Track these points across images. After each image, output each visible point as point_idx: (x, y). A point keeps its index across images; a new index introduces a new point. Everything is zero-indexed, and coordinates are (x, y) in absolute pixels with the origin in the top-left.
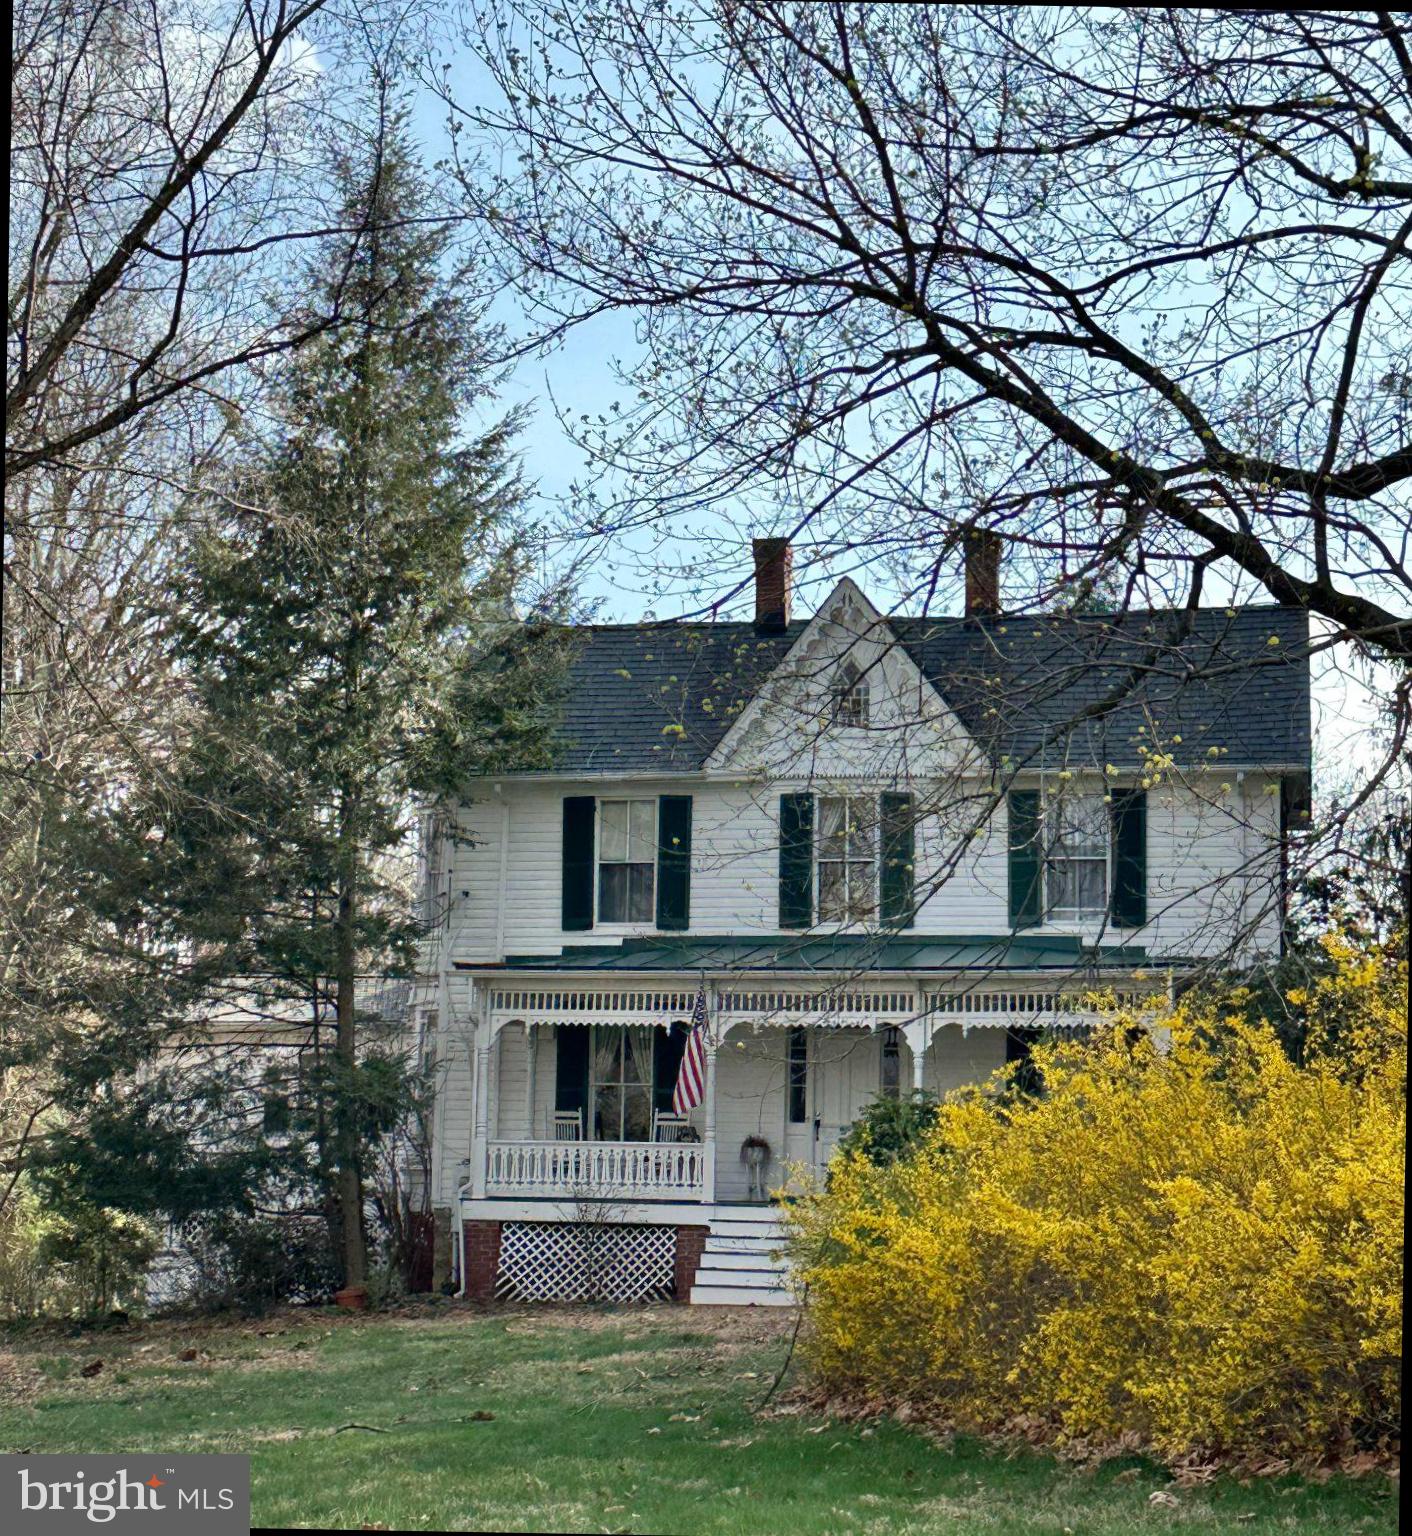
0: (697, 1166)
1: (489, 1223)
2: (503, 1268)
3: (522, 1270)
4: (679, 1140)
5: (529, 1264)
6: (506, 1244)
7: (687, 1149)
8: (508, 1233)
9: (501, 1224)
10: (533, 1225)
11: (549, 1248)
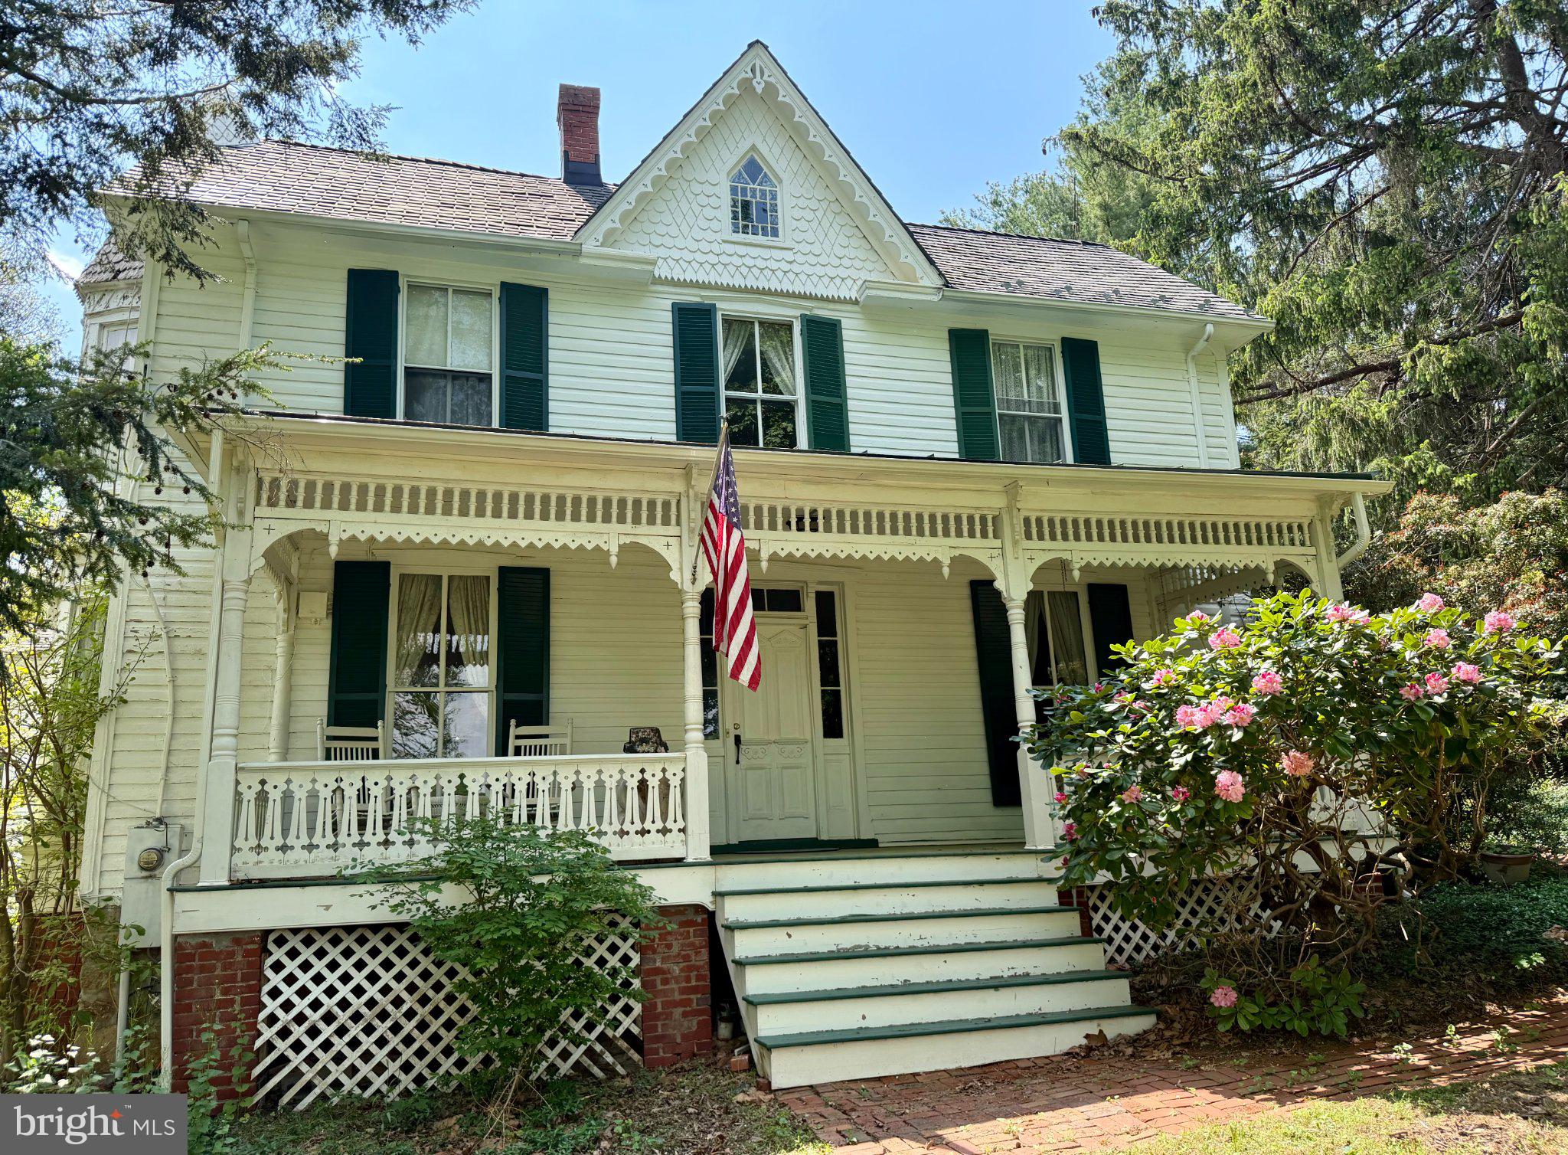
0: (674, 795)
1: (237, 937)
2: (268, 1033)
3: (313, 1032)
4: (630, 748)
5: (329, 1018)
6: (276, 980)
7: (652, 765)
8: (279, 954)
9: (261, 941)
10: (335, 934)
11: (373, 978)
